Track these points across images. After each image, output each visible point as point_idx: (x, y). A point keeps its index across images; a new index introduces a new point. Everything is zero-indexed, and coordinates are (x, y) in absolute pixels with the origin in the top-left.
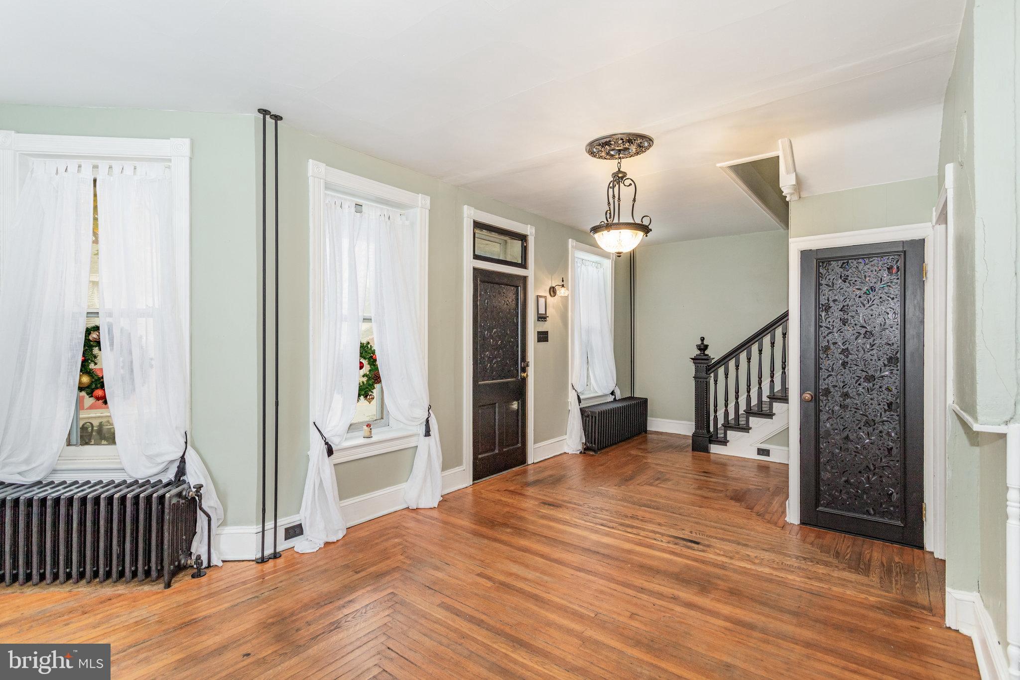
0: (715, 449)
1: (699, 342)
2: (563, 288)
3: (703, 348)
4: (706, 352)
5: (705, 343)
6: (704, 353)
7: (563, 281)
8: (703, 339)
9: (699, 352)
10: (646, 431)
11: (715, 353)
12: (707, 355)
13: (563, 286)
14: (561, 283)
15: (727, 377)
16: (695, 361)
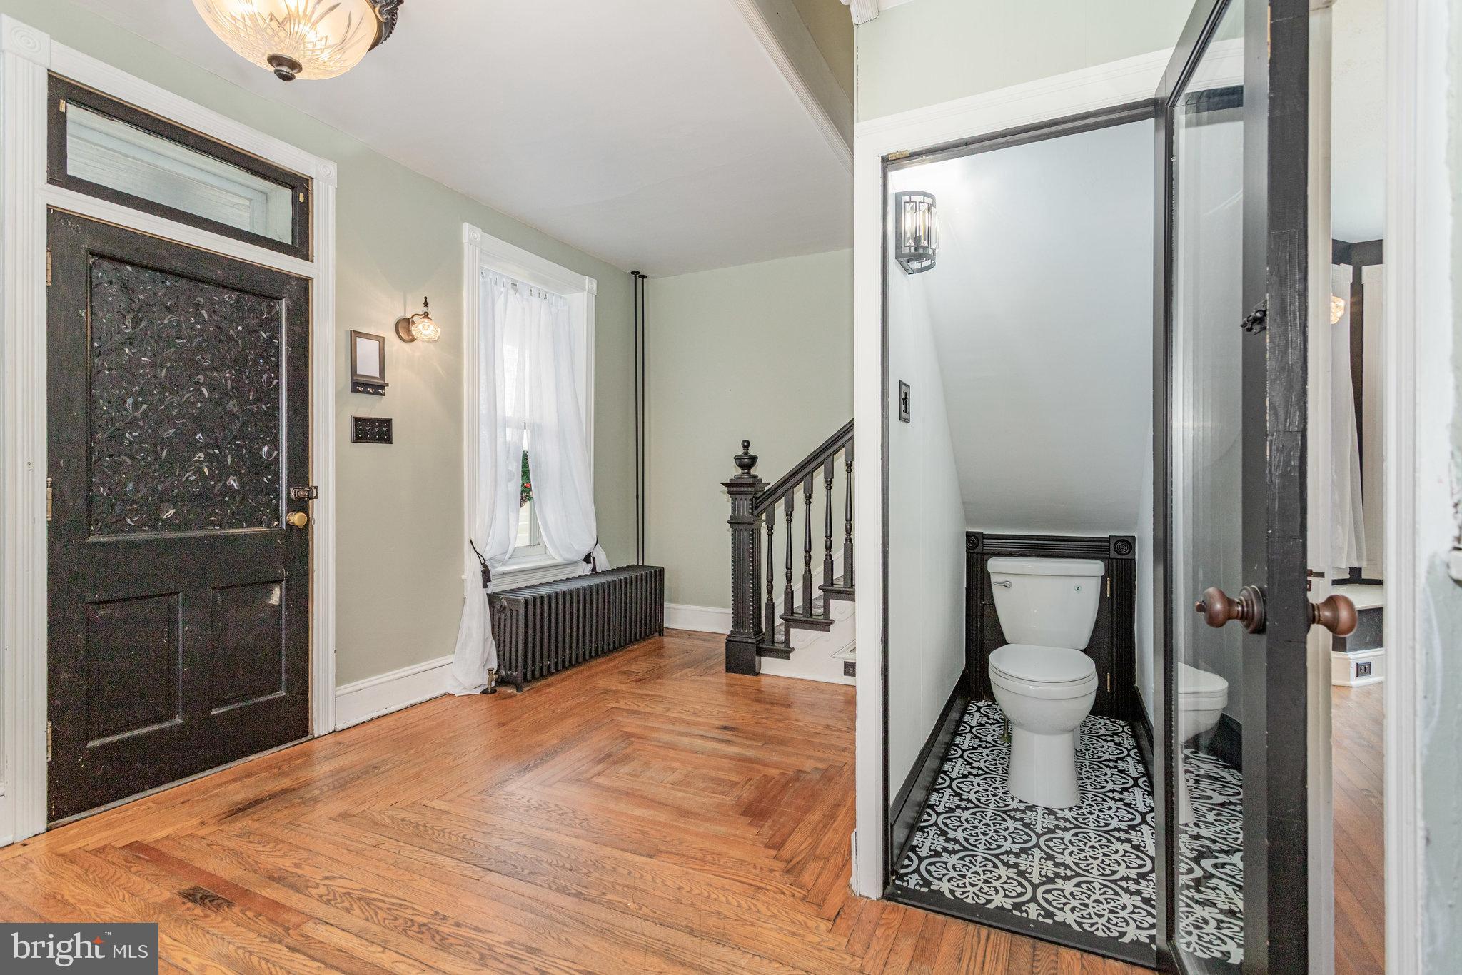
0: (769, 666)
1: (740, 451)
2: (426, 320)
3: (747, 462)
4: (753, 471)
5: (752, 451)
6: (749, 473)
7: (426, 304)
8: (746, 445)
9: (740, 471)
10: (660, 630)
11: (769, 472)
12: (755, 477)
13: (426, 315)
14: (422, 310)
15: (789, 521)
16: (733, 489)
